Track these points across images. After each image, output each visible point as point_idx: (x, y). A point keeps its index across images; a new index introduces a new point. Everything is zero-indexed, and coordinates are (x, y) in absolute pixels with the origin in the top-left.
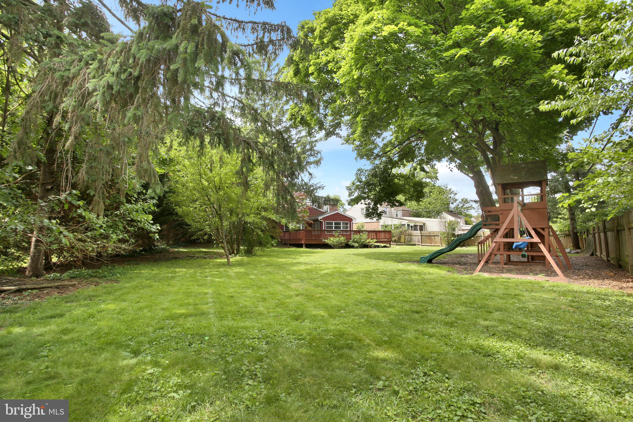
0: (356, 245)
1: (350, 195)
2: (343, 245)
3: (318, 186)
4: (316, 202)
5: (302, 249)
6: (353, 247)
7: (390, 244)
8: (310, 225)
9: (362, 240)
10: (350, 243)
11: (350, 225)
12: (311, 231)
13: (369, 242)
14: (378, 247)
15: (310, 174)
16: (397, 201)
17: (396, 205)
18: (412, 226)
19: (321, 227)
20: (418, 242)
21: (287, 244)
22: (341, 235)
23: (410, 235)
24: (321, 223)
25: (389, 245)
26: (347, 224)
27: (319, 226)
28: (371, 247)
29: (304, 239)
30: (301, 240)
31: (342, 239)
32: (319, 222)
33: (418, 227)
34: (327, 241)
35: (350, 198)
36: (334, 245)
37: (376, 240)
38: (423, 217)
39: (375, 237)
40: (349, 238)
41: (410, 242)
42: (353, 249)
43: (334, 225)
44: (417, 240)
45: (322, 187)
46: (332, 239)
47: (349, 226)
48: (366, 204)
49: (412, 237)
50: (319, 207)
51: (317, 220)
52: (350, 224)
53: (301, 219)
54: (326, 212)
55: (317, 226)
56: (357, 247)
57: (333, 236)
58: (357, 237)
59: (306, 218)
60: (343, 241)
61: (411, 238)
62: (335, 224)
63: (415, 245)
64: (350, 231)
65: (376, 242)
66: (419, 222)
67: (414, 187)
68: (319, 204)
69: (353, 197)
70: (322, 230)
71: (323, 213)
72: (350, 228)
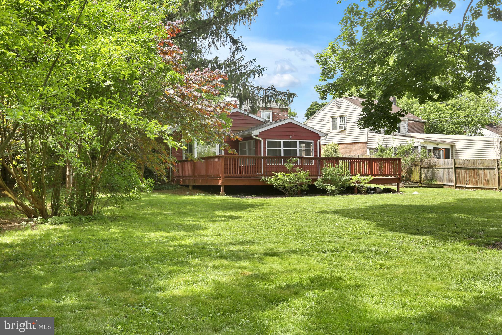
0: (331, 188)
1: (326, 75)
2: (304, 187)
3: (251, 67)
4: (246, 99)
5: (217, 197)
6: (324, 192)
7: (398, 186)
8: (234, 144)
9: (344, 178)
10: (319, 183)
11: (316, 148)
12: (236, 160)
13: (357, 182)
14: (375, 191)
15: (235, 42)
16: (437, 89)
17: (431, 99)
18: (430, 150)
19: (258, 151)
20: (449, 180)
21: (188, 186)
22: (300, 167)
23: (431, 167)
24: (257, 142)
25: (395, 188)
26: (308, 145)
27: (253, 148)
28: (359, 192)
29: (222, 175)
30: (216, 177)
31: (303, 175)
32: (252, 141)
33: (442, 153)
34: (270, 180)
35: (324, 83)
36: (284, 188)
37: (369, 178)
38: (448, 133)
39: (367, 171)
40: (314, 173)
41: (431, 180)
42: (325, 197)
43: (282, 148)
44: (445, 176)
45: (259, 71)
46: (280, 175)
47: (312, 148)
48: (361, 96)
49: (435, 171)
50: (254, 110)
51: (249, 138)
52: (316, 145)
53: (213, 130)
54: (266, 122)
55: (248, 150)
56: (332, 193)
57: (283, 169)
58: (331, 170)
59: (227, 131)
60: (305, 181)
61: (433, 174)
62: (286, 144)
63: (441, 186)
64: (316, 158)
65: (371, 182)
66: (443, 143)
67: (468, 58)
68: (253, 101)
69: (332, 81)
70: (258, 158)
71: (261, 124)
72: (316, 152)
